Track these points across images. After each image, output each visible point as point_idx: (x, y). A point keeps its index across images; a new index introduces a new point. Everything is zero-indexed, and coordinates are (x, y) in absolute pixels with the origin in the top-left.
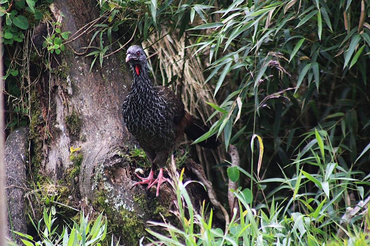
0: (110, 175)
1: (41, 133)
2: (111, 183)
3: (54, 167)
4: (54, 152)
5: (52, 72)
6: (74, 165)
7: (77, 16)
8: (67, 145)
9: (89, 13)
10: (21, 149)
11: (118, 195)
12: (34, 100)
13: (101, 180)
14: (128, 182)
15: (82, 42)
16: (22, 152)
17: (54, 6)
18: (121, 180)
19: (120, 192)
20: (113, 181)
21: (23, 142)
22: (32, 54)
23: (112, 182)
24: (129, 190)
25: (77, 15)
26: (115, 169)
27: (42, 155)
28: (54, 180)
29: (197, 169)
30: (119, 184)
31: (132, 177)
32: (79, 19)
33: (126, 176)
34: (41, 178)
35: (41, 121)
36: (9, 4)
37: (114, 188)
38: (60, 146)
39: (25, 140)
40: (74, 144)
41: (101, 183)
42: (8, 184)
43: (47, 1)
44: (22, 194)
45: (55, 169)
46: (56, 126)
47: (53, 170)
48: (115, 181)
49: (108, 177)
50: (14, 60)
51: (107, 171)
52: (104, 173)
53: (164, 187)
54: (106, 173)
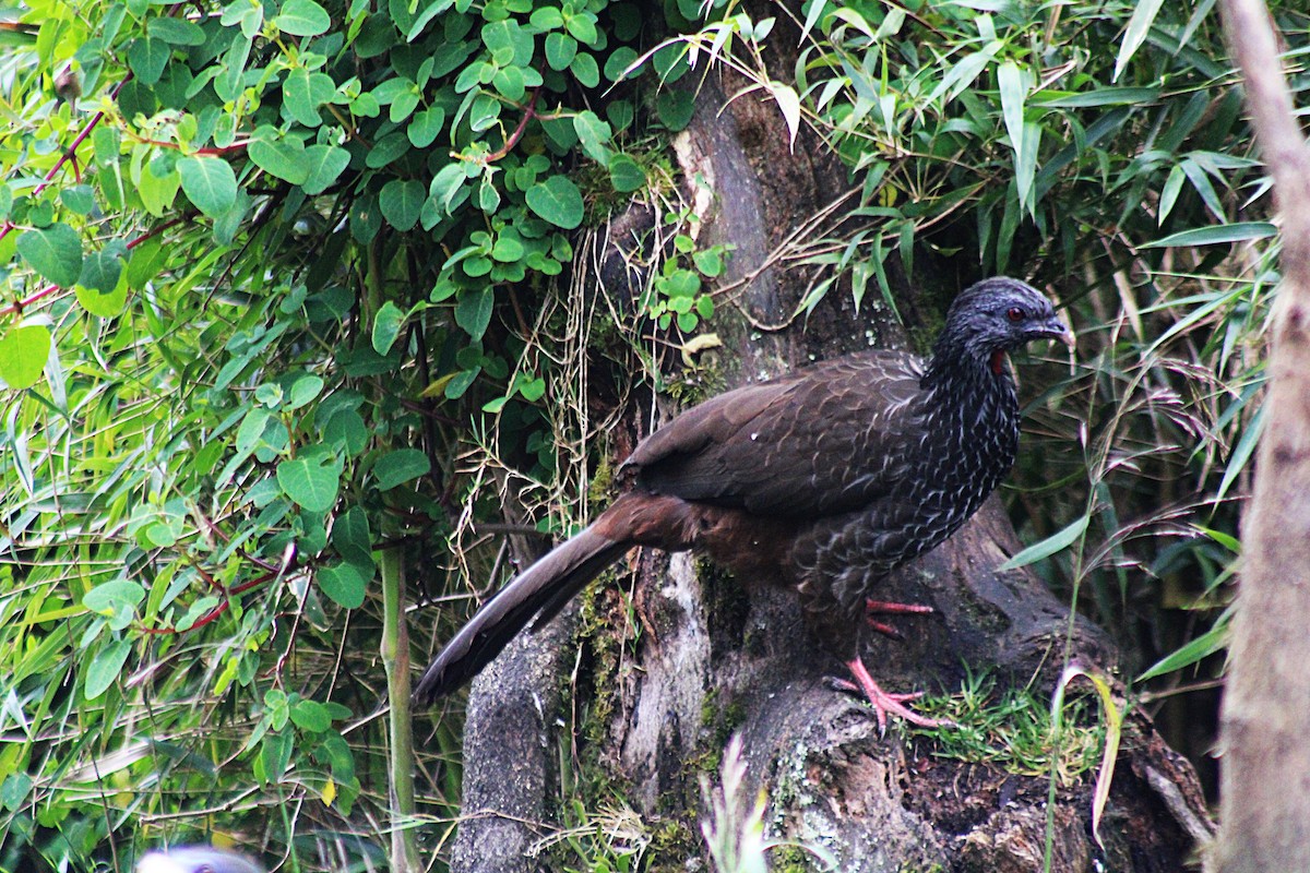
0: (828, 784)
1: (615, 616)
2: (830, 815)
3: (653, 747)
4: (656, 687)
5: (663, 389)
6: (711, 742)
7: (769, 181)
8: (699, 665)
9: (815, 170)
10: (538, 672)
11: (852, 862)
12: (605, 492)
13: (794, 804)
14: (889, 816)
15: (781, 278)
16: (538, 686)
17: (690, 142)
18: (865, 804)
19: (858, 852)
20: (836, 807)
21: (549, 649)
22: (599, 319)
23: (834, 814)
24: (888, 846)
25: (769, 176)
26: (845, 763)
27: (612, 699)
28: (644, 792)
29: (1170, 776)
30: (856, 820)
31: (906, 795)
32: (776, 192)
33: (884, 793)
34: (603, 783)
35: (619, 572)
36: (504, 133)
37: (840, 836)
38: (678, 669)
39: (562, 641)
40: (725, 661)
41: (794, 813)
42: (474, 806)
43: (668, 125)
44: (521, 842)
45: (654, 753)
46: (667, 592)
47: (649, 755)
48: (844, 809)
49: (821, 792)
50: (535, 340)
51: (816, 769)
52: (807, 777)
53: (1011, 840)
54: (814, 777)
